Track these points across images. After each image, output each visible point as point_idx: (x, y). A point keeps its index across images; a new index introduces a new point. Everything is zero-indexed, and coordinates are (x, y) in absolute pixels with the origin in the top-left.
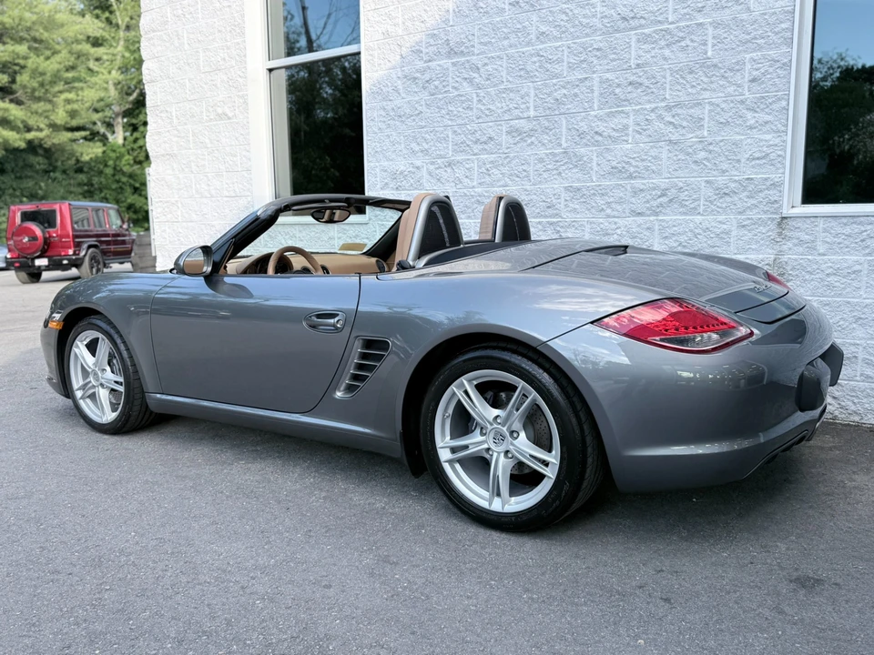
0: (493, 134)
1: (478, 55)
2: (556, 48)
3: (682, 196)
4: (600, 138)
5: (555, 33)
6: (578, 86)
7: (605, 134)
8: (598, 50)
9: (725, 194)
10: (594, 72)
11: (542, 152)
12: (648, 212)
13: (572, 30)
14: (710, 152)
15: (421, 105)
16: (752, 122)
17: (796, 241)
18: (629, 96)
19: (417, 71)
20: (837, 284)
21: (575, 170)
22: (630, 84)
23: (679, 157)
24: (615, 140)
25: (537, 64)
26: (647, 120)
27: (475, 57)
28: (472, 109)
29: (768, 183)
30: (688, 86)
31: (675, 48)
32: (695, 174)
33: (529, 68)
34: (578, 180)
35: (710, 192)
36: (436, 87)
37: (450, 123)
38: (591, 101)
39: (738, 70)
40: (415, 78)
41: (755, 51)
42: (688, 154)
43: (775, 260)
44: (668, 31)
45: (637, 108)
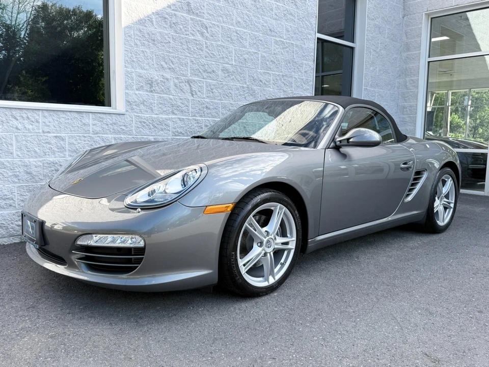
2: (245, 32)
10: (259, 51)
27: (204, 20)
33: (233, 38)
37: (189, 55)
44: (283, 43)
45: (274, 73)
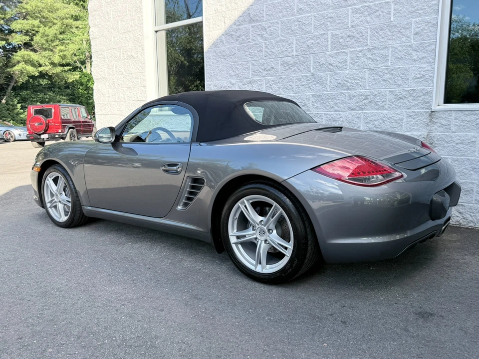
0: (273, 66)
1: (265, 21)
2: (308, 17)
3: (377, 99)
4: (331, 67)
5: (308, 9)
6: (319, 38)
7: (334, 65)
8: (331, 18)
9: (400, 98)
10: (328, 30)
11: (300, 75)
12: (358, 108)
13: (316, 7)
14: (392, 74)
15: (235, 50)
16: (416, 57)
17: (439, 125)
18: (347, 44)
19: (233, 31)
20: (462, 149)
21: (318, 85)
22: (348, 36)
23: (375, 77)
24: (339, 68)
25: (298, 26)
26: (357, 57)
27: (264, 23)
28: (262, 51)
29: (424, 92)
30: (380, 37)
31: (373, 16)
32: (384, 87)
33: (293, 28)
34: (320, 90)
35: (392, 97)
36: (243, 40)
37: (250, 59)
38: (327, 46)
39: (408, 28)
40: (232, 35)
41: (417, 17)
42: (380, 76)
43: (428, 135)
44: (369, 7)
45: (352, 50)
